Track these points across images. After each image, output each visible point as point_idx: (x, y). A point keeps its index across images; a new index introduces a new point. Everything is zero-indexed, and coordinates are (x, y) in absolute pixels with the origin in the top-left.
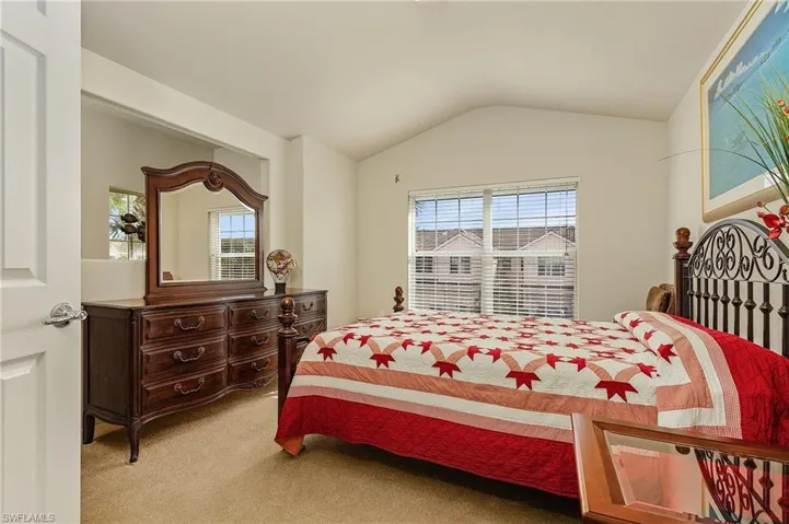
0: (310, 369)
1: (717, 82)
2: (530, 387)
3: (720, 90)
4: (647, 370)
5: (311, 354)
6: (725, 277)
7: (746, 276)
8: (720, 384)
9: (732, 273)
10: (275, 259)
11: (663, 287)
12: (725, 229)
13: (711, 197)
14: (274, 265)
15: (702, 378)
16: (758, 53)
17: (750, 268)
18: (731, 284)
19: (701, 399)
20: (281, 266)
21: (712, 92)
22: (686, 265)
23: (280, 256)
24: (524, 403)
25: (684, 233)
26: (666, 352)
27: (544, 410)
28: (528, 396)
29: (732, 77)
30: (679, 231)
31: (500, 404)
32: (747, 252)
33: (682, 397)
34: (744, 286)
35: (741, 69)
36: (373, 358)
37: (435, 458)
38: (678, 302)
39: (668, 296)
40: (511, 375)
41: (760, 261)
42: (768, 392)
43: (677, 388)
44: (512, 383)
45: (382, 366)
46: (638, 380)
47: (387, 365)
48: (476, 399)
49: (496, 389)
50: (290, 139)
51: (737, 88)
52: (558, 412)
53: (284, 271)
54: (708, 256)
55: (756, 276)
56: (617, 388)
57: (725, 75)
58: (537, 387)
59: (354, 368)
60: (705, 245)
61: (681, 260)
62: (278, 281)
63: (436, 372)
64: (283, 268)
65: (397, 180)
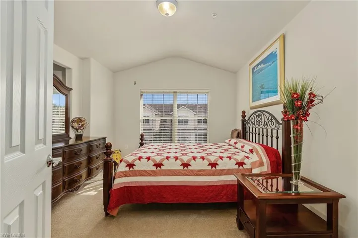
0: (122, 175)
1: (255, 67)
2: (216, 168)
3: (256, 70)
4: (247, 157)
5: (122, 168)
6: (259, 127)
7: (266, 127)
8: (265, 160)
9: (261, 126)
10: (77, 122)
11: (236, 130)
12: (259, 113)
13: (253, 102)
14: (76, 125)
15: (261, 158)
16: (268, 63)
17: (267, 125)
18: (261, 130)
19: (262, 164)
20: (80, 126)
21: (253, 69)
22: (245, 123)
23: (79, 120)
24: (213, 174)
25: (244, 112)
26: (251, 151)
27: (220, 175)
28: (216, 171)
29: (260, 67)
30: (243, 112)
31: (206, 176)
32: (266, 120)
33: (258, 164)
34: (265, 130)
35: (263, 66)
36: (154, 166)
37: (183, 201)
38: (243, 134)
39: (239, 133)
40: (209, 165)
41: (270, 123)
42: (276, 160)
43: (256, 162)
44: (210, 167)
45: (159, 168)
46: (246, 161)
47: (161, 168)
48: (197, 175)
49: (204, 170)
50: (83, 59)
51: (262, 70)
52: (225, 175)
53: (81, 128)
54: (253, 120)
55: (269, 127)
56: (241, 164)
57: (257, 65)
58: (218, 168)
59: (145, 171)
60: (252, 117)
61: (243, 121)
62: (78, 134)
63: (182, 168)
64: (81, 127)
65: (135, 84)
